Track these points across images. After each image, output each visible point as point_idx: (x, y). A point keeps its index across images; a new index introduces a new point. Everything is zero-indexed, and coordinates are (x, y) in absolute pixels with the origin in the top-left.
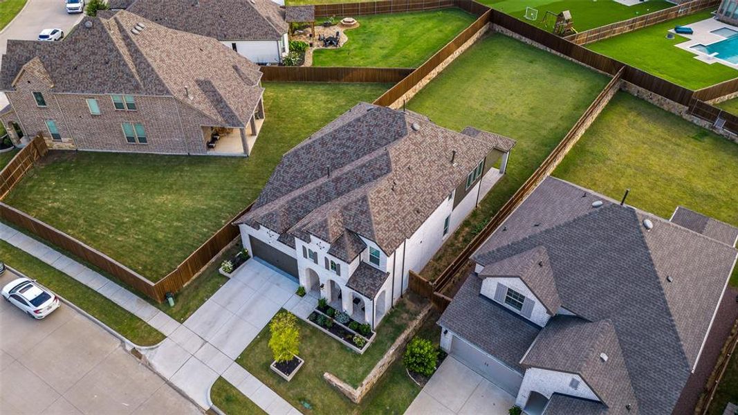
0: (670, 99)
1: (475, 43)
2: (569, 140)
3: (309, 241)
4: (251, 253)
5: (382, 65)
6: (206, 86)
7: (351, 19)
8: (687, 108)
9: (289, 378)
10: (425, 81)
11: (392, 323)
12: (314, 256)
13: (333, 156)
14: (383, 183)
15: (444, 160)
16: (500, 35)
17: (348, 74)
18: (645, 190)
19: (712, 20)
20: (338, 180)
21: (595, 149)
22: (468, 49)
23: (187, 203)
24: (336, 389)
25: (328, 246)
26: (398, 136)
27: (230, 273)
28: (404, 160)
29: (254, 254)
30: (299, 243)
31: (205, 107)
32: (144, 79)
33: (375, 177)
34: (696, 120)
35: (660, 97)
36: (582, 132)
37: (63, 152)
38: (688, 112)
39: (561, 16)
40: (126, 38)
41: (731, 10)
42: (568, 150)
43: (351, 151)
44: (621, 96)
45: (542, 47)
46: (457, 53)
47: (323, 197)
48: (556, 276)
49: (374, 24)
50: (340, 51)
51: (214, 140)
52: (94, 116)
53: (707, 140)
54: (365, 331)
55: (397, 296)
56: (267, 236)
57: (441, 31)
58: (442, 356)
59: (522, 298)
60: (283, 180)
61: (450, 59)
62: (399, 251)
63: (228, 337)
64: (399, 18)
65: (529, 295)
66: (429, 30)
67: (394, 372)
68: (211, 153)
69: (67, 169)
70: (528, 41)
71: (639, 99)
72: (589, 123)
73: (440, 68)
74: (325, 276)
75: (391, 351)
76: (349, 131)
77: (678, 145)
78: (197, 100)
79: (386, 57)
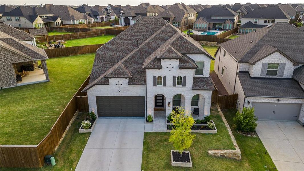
0: (209, 41)
4: (96, 115)
7: (62, 40)
8: (217, 42)
13: (131, 42)
17: (81, 49)
27: (90, 128)
30: (151, 74)
35: (205, 42)
41: (197, 26)
56: (117, 88)
60: (104, 62)
63: (121, 163)
65: (282, 61)
68: (20, 84)
74: (172, 93)
76: (133, 30)
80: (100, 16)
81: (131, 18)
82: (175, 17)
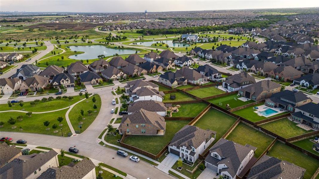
1: (208, 111)
2: (228, 132)
3: (183, 147)
4: (170, 152)
5: (187, 117)
6: (157, 122)
7: (179, 105)
9: (181, 170)
10: (197, 120)
11: (196, 162)
12: (183, 150)
13: (184, 134)
14: (194, 138)
15: (203, 135)
16: (214, 109)
18: (243, 142)
19: (264, 105)
20: (186, 138)
21: (234, 134)
22: (206, 112)
23: (155, 144)
24: (188, 172)
25: (186, 148)
26: (195, 130)
27: (167, 155)
28: (197, 135)
29: (171, 152)
30: (181, 148)
31: (157, 126)
32: (147, 121)
33: (192, 137)
34: (256, 128)
36: (231, 131)
37: (129, 135)
38: (254, 127)
39: (227, 105)
40: (143, 114)
42: (228, 134)
43: (187, 133)
44: (240, 123)
45: (223, 112)
46: (204, 113)
47: (183, 141)
48: (222, 152)
49: (184, 106)
50: (177, 113)
51: (157, 132)
52: (137, 128)
53: (257, 132)
54: (192, 163)
55: (197, 159)
56: (174, 148)
57: (200, 108)
58: (205, 167)
59: (217, 155)
60: (175, 139)
61: (202, 115)
62: (197, 149)
64: (189, 105)
65: (218, 155)
66: (197, 108)
67: (197, 170)
68: (157, 135)
69: (131, 138)
70: (220, 110)
71: (244, 124)
72: (233, 129)
73: (200, 117)
74: (185, 153)
75: (197, 166)
77: (251, 133)
78: (156, 125)
79: (188, 114)
80: (214, 75)
81: (229, 85)
82: (255, 93)
